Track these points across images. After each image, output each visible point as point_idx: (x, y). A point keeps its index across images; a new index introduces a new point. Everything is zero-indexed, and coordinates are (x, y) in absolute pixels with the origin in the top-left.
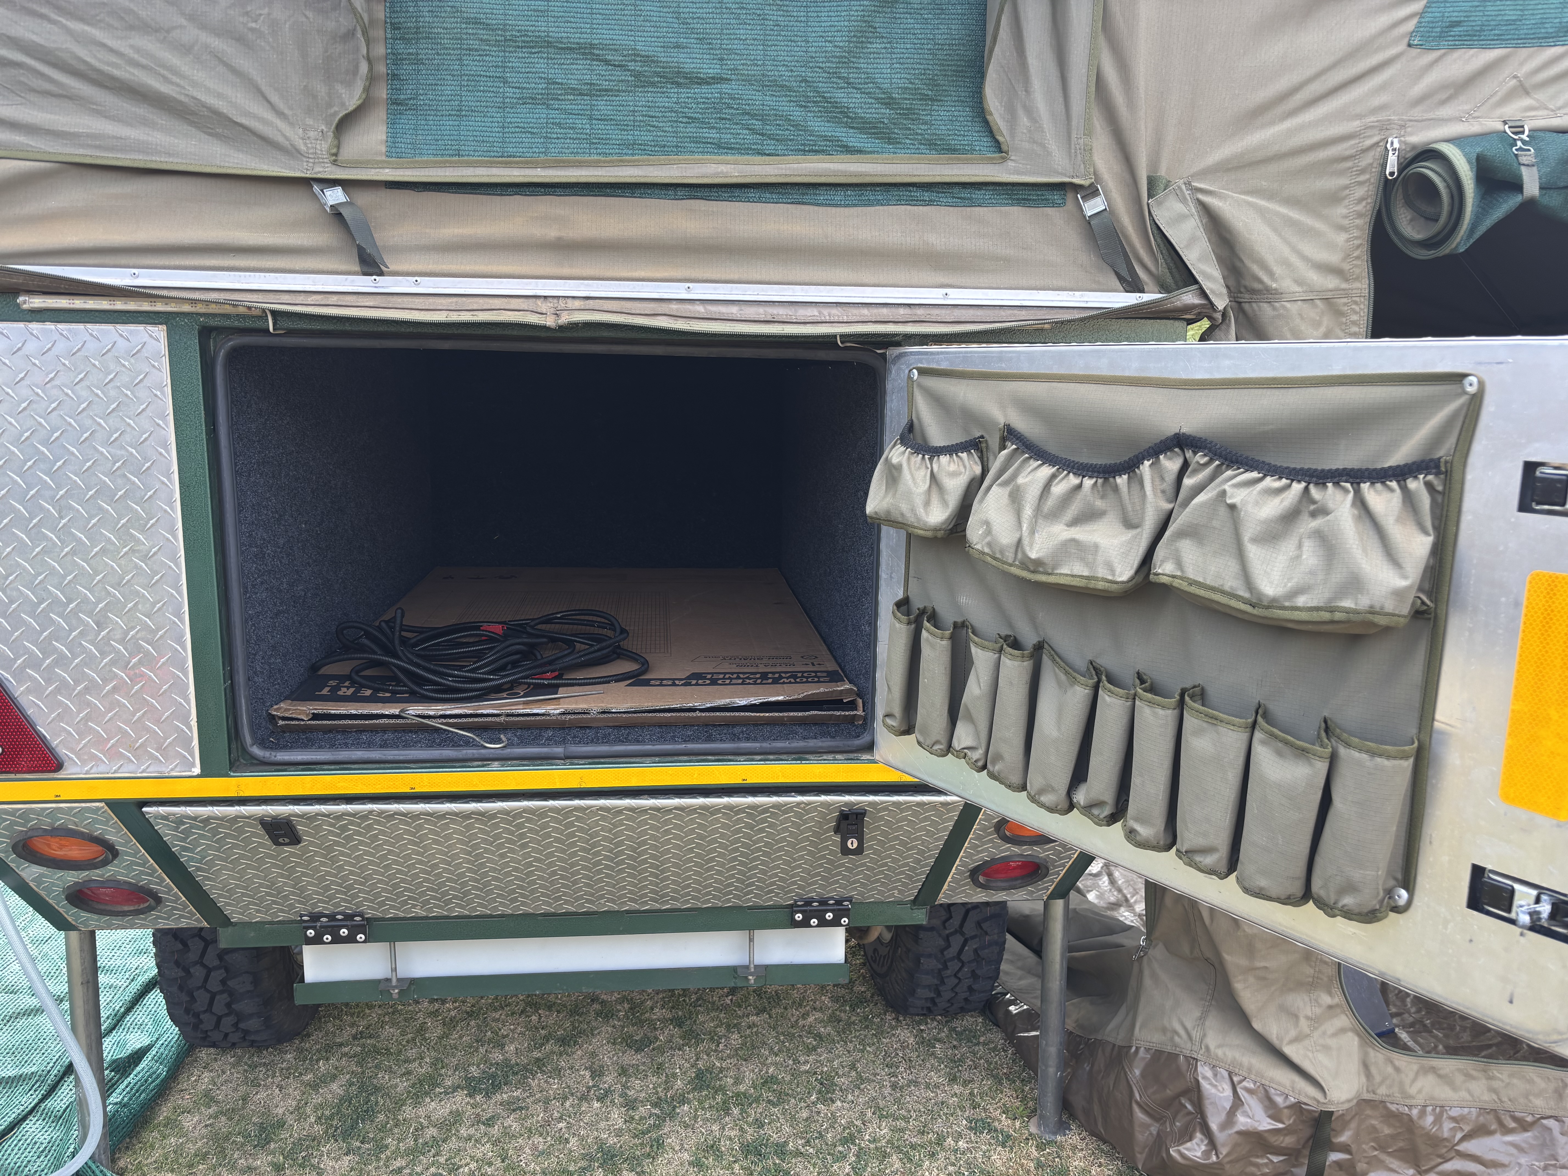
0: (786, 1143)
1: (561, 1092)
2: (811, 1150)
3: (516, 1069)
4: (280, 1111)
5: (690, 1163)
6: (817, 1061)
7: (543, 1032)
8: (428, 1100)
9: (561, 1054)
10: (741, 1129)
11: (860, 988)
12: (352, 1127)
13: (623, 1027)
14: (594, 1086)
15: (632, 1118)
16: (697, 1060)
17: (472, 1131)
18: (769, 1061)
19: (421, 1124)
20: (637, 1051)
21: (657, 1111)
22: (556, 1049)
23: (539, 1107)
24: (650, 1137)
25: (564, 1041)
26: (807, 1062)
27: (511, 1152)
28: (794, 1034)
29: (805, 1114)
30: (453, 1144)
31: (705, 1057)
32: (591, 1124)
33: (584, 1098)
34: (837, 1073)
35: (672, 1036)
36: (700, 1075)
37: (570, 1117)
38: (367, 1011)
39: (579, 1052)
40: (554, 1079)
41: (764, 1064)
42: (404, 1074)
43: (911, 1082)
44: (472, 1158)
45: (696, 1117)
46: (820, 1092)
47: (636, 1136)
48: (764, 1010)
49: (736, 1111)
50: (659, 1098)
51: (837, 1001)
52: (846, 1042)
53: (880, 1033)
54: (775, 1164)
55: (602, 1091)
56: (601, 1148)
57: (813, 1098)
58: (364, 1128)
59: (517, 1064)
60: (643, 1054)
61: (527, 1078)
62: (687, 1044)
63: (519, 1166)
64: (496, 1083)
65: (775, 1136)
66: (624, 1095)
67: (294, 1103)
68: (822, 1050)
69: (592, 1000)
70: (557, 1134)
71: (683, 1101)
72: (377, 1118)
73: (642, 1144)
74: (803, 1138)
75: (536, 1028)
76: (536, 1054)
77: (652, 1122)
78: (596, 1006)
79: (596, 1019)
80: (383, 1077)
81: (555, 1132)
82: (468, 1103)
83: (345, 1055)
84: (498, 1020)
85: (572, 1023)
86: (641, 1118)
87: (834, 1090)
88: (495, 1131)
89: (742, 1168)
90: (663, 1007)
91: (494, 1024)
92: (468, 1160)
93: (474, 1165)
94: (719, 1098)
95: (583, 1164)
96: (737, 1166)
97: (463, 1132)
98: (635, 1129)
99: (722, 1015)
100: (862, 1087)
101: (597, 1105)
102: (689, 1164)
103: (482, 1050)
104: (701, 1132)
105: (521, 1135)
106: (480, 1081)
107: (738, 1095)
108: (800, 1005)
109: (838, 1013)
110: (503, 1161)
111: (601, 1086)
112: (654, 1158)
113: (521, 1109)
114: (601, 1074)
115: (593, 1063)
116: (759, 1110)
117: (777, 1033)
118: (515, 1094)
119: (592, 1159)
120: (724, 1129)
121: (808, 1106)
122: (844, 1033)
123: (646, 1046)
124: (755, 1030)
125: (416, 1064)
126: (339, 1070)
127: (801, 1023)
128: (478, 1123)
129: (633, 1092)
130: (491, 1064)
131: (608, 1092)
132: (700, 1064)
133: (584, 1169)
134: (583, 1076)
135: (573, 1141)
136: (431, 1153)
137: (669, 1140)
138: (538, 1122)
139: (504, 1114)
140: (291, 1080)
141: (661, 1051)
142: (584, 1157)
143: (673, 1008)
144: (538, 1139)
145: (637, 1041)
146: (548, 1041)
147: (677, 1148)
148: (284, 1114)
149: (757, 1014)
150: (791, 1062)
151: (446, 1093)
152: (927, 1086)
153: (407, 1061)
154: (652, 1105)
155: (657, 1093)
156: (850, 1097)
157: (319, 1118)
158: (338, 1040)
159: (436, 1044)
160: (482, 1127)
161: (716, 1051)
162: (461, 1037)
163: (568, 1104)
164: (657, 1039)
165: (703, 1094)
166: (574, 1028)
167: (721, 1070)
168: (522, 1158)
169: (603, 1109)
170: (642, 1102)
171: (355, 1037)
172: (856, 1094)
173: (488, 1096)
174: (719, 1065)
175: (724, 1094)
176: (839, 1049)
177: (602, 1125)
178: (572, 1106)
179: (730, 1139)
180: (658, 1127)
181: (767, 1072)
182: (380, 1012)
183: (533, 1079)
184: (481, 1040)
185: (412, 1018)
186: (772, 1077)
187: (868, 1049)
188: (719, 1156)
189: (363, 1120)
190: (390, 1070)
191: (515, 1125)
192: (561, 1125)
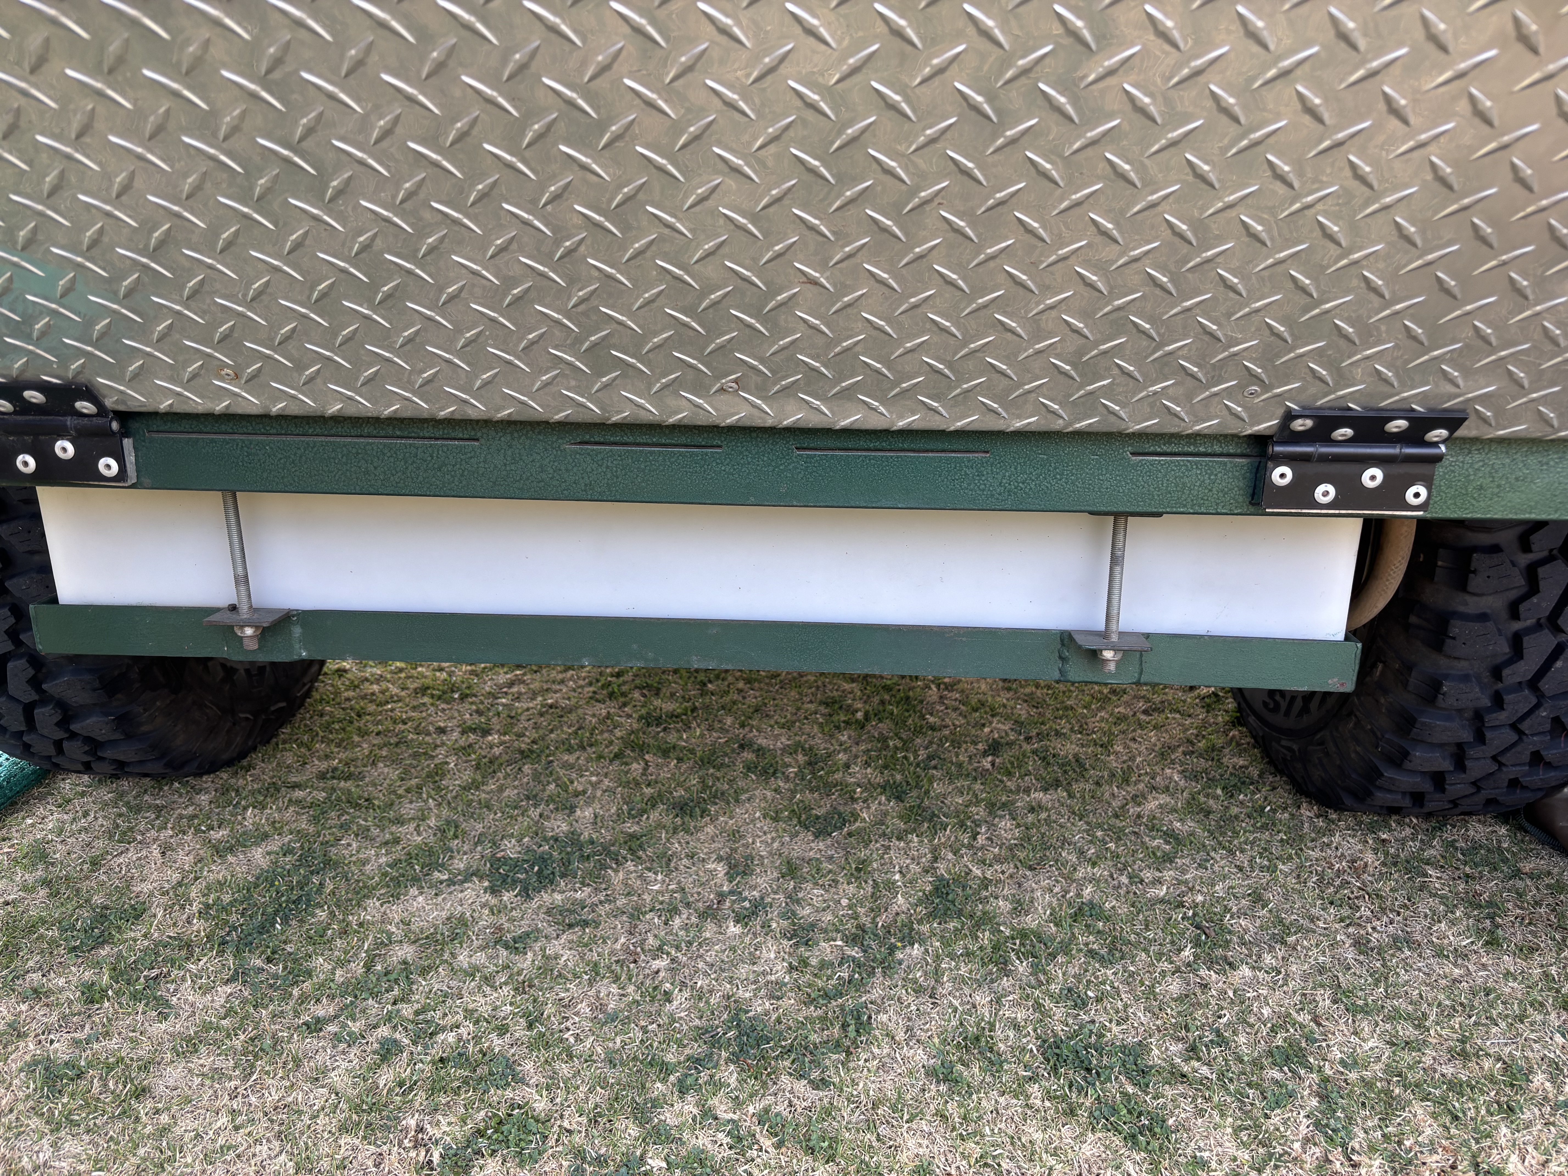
0: (1143, 1047)
1: (666, 897)
2: (1205, 1070)
3: (587, 851)
4: (146, 887)
5: (931, 1073)
6: (1180, 883)
7: (648, 791)
8: (414, 891)
9: (675, 831)
10: (1038, 1006)
11: (1234, 760)
12: (263, 929)
13: (794, 792)
14: (732, 893)
15: (804, 962)
16: (935, 859)
17: (480, 958)
18: (1080, 874)
19: (390, 934)
20: (821, 833)
21: (855, 952)
22: (667, 820)
23: (620, 924)
24: (842, 1007)
25: (683, 808)
26: (1158, 882)
27: (549, 1009)
28: (1121, 830)
29: (1175, 987)
30: (438, 981)
31: (950, 856)
32: (719, 968)
33: (709, 913)
34: (1227, 909)
35: (886, 814)
36: (941, 889)
37: (678, 948)
38: (356, 739)
39: (710, 829)
40: (656, 873)
41: (1069, 879)
42: (386, 843)
43: (1396, 943)
44: (469, 1013)
45: (937, 974)
46: (1197, 944)
47: (810, 1001)
48: (1057, 784)
49: (1022, 968)
50: (861, 927)
51: (1196, 778)
52: (1231, 852)
53: (1296, 840)
54: (1125, 1094)
55: (747, 904)
56: (736, 1020)
57: (1188, 953)
58: (283, 932)
59: (592, 842)
60: (829, 841)
61: (604, 867)
62: (914, 830)
63: (561, 1040)
64: (546, 872)
65: (1115, 1029)
66: (789, 915)
67: (176, 876)
68: (1187, 861)
69: (742, 747)
70: (648, 982)
71: (910, 938)
72: (314, 915)
73: (823, 1019)
74: (1179, 1039)
75: (638, 784)
76: (631, 827)
77: (846, 975)
78: (748, 756)
79: (746, 776)
80: (349, 845)
81: (646, 976)
82: (483, 906)
83: (298, 802)
84: (572, 767)
85: (703, 781)
86: (823, 965)
87: (1228, 942)
88: (527, 962)
89: (1049, 1096)
90: (867, 764)
91: (562, 772)
92: (460, 1017)
93: (467, 1029)
94: (985, 937)
95: (696, 1049)
96: (1034, 1089)
97: (463, 959)
98: (810, 986)
99: (977, 786)
100: (1291, 939)
101: (734, 929)
102: (927, 1074)
103: (534, 813)
104: (951, 1005)
105: (576, 976)
106: (516, 865)
107: (1023, 934)
108: (1126, 781)
109: (1202, 799)
110: (530, 1027)
111: (746, 894)
112: (848, 1053)
113: (585, 923)
114: (747, 872)
115: (735, 850)
116: (1072, 971)
117: (1088, 823)
118: (578, 895)
119: (715, 1042)
120: (998, 1001)
121: (1178, 970)
122: (1223, 834)
123: (836, 828)
124: (1044, 815)
125: (412, 826)
126: (277, 827)
127: (1133, 810)
128: (496, 943)
129: (807, 911)
130: (545, 839)
131: (758, 906)
132: (942, 868)
133: (698, 1061)
134: (712, 873)
135: (680, 1000)
136: (390, 996)
137: (883, 1018)
138: (612, 953)
139: (551, 931)
140: (188, 838)
141: (864, 837)
142: (700, 1033)
143: (886, 767)
144: (607, 989)
145: (818, 817)
146: (653, 806)
147: (900, 1036)
148: (151, 895)
149: (1045, 790)
150: (1124, 880)
151: (451, 882)
152: (1439, 953)
153: (400, 821)
154: (846, 940)
155: (856, 917)
156: (1268, 959)
157: (208, 907)
158: (294, 779)
159: (456, 797)
160: (504, 953)
161: (970, 847)
162: (501, 789)
163: (677, 922)
164: (855, 816)
165: (951, 925)
166: (705, 787)
167: (985, 883)
168: (569, 1024)
169: (747, 940)
170: (825, 931)
171: (322, 776)
172: (1280, 955)
173: (526, 894)
174: (978, 873)
175: (996, 931)
176: (1220, 861)
177: (743, 970)
178: (686, 927)
179: (1016, 1027)
180: (860, 986)
181: (1079, 895)
182: (375, 742)
183: (616, 871)
184: (535, 796)
185: (425, 754)
186: (1091, 905)
187: (1281, 867)
188: (995, 1064)
189: (285, 921)
190: (363, 834)
191: (567, 955)
192: (657, 964)
